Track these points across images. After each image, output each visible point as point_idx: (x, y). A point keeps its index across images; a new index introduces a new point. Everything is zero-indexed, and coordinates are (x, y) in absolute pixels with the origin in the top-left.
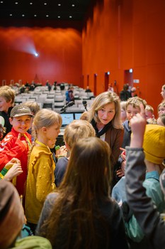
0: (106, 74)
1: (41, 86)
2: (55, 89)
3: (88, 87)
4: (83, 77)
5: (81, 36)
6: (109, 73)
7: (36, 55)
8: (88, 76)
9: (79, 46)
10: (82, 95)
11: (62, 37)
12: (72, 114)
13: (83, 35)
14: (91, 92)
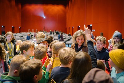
0: (79, 27)
1: (46, 32)
2: (54, 34)
3: (69, 33)
4: (67, 28)
5: (66, 8)
6: (80, 27)
7: (44, 17)
8: (69, 28)
9: (65, 13)
10: (67, 37)
11: (57, 9)
12: (68, 45)
13: (67, 8)
14: (71, 35)
